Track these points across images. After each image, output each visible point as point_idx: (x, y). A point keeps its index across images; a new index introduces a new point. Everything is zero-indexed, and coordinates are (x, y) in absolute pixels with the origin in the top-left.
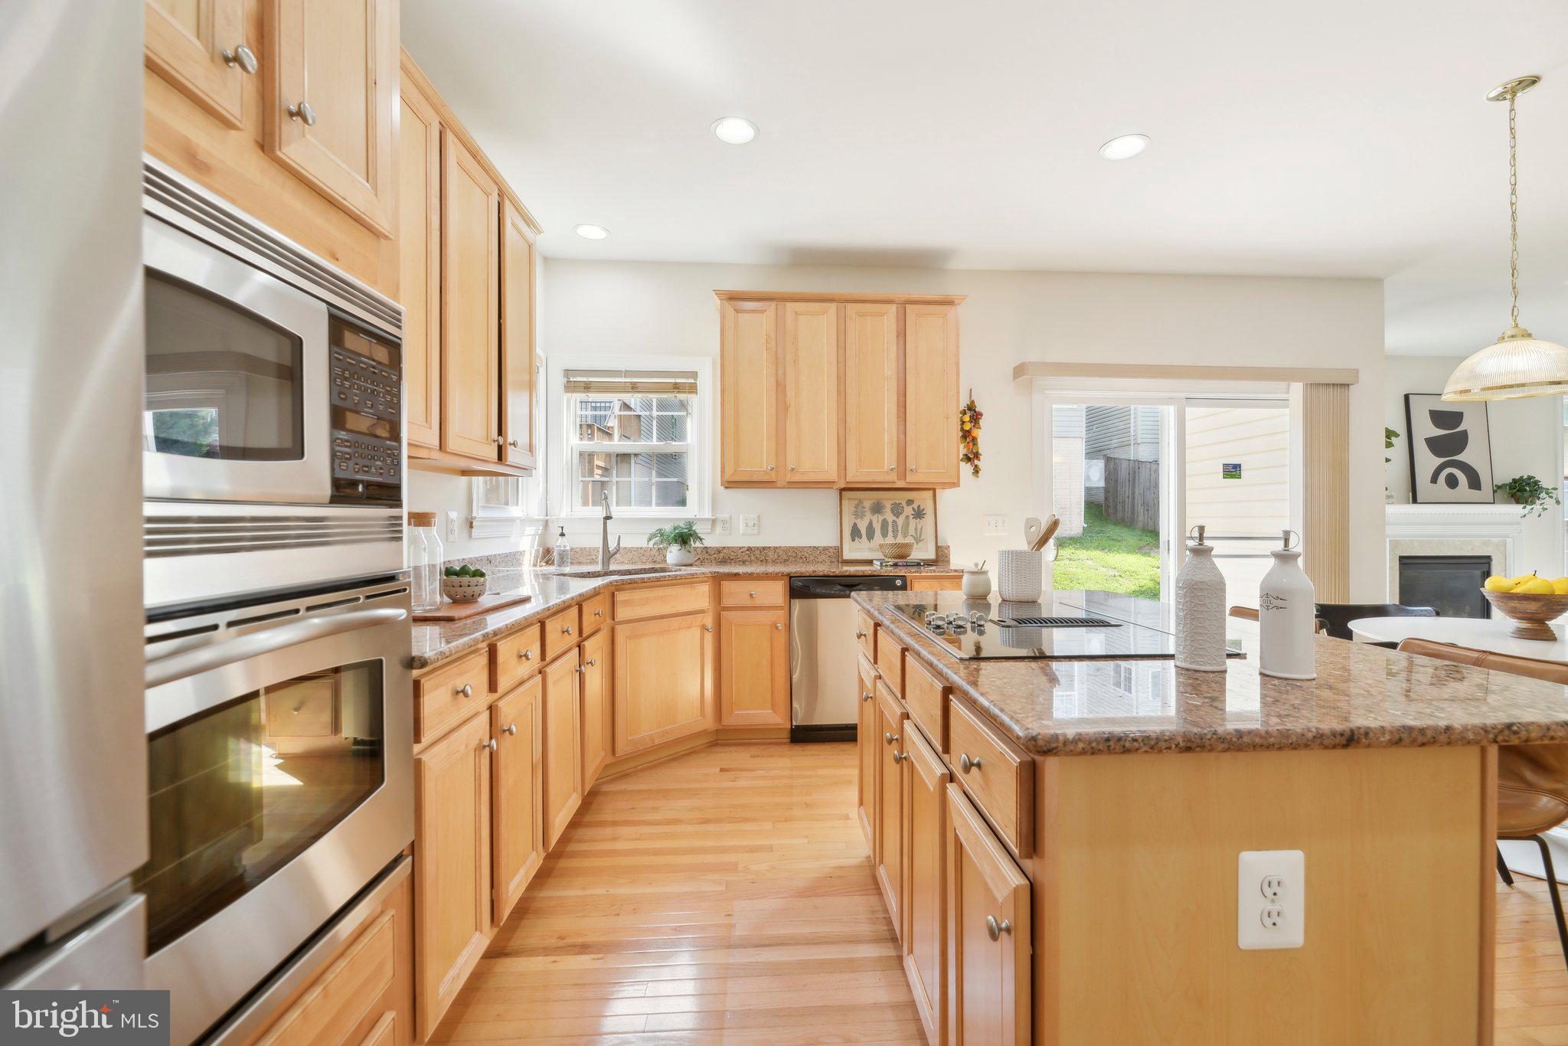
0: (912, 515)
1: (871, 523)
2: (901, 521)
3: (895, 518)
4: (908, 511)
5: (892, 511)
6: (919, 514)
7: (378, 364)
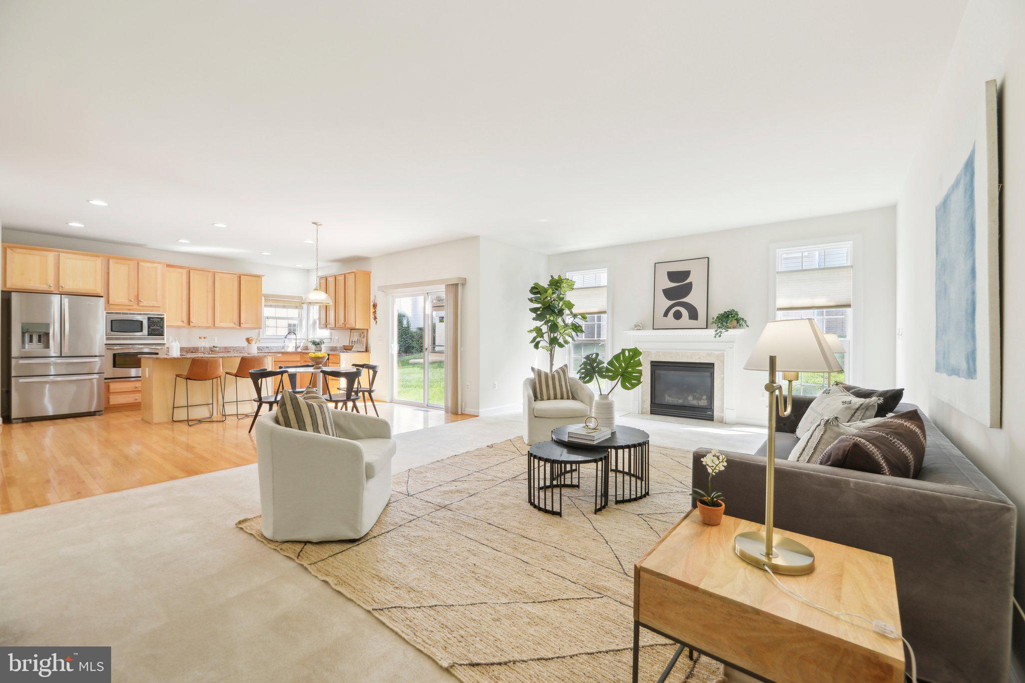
6: (364, 337)
7: (158, 321)
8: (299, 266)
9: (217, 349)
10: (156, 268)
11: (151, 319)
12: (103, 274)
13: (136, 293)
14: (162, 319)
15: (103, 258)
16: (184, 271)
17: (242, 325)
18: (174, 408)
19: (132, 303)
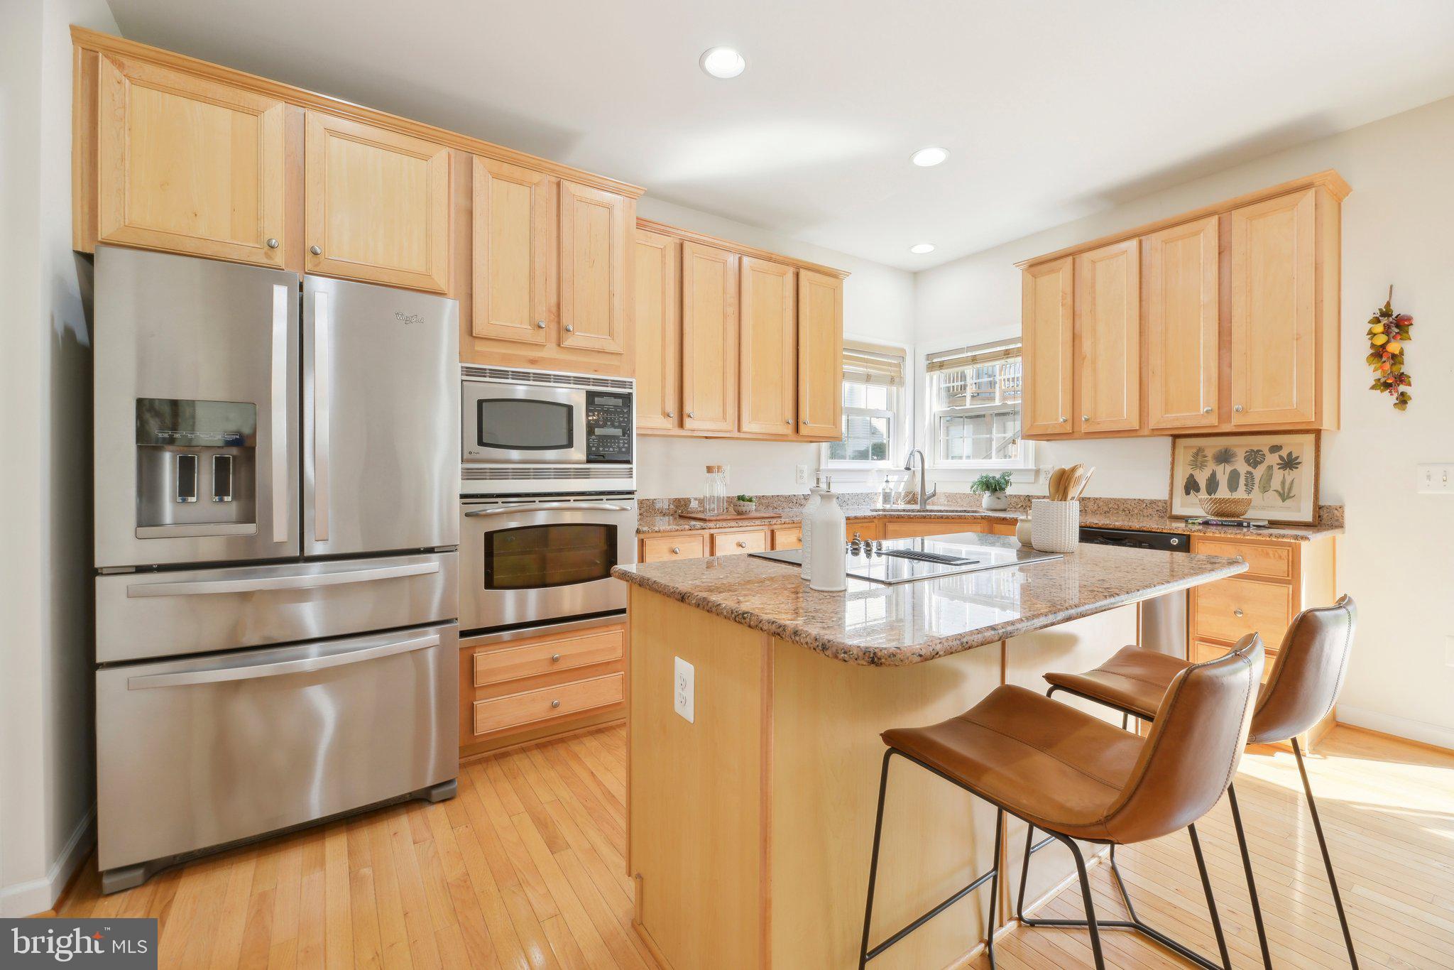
0: (1278, 464)
1: (1213, 475)
2: (1259, 472)
3: (1250, 469)
4: (1273, 459)
5: (1247, 460)
6: (1290, 463)
7: (615, 406)
9: (753, 506)
10: (608, 208)
11: (597, 399)
13: (553, 300)
14: (627, 398)
15: (452, 152)
16: (669, 244)
17: (801, 428)
19: (540, 337)
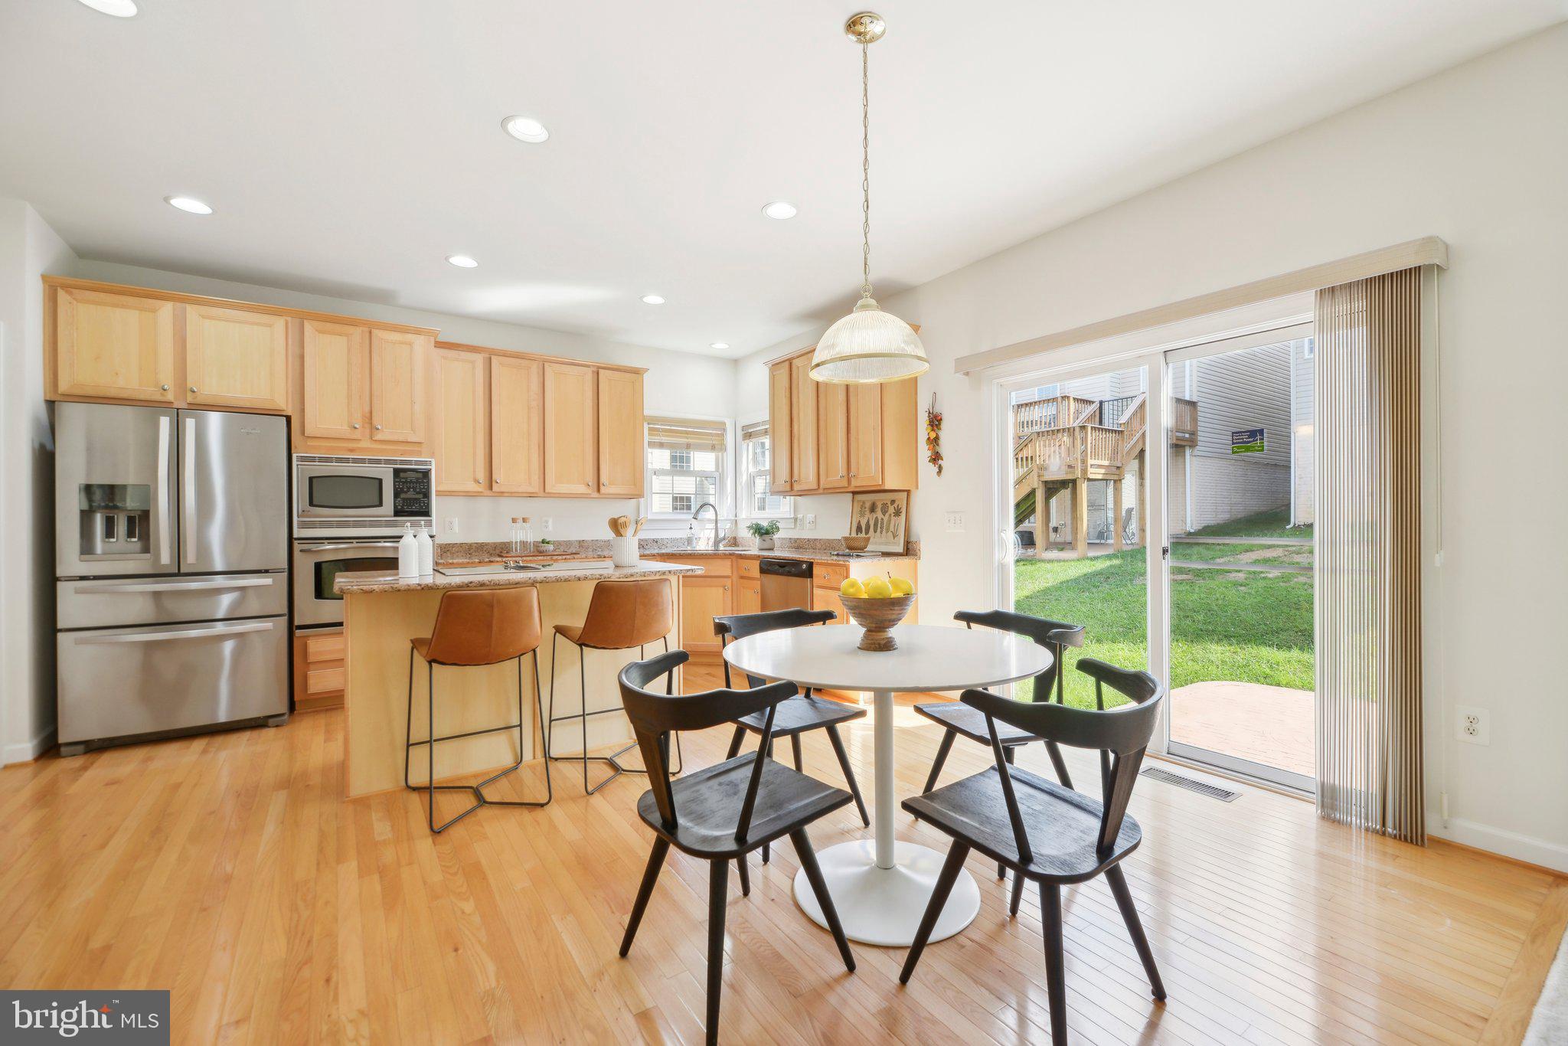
0: (893, 513)
1: (868, 521)
2: (886, 519)
3: (883, 516)
4: (891, 510)
5: (882, 510)
6: (898, 513)
7: (417, 479)
8: (720, 346)
9: (551, 547)
10: (410, 344)
11: (403, 475)
12: (290, 359)
13: (367, 409)
14: (426, 474)
15: (289, 319)
16: (479, 359)
17: (602, 488)
18: (408, 745)
19: (357, 435)
